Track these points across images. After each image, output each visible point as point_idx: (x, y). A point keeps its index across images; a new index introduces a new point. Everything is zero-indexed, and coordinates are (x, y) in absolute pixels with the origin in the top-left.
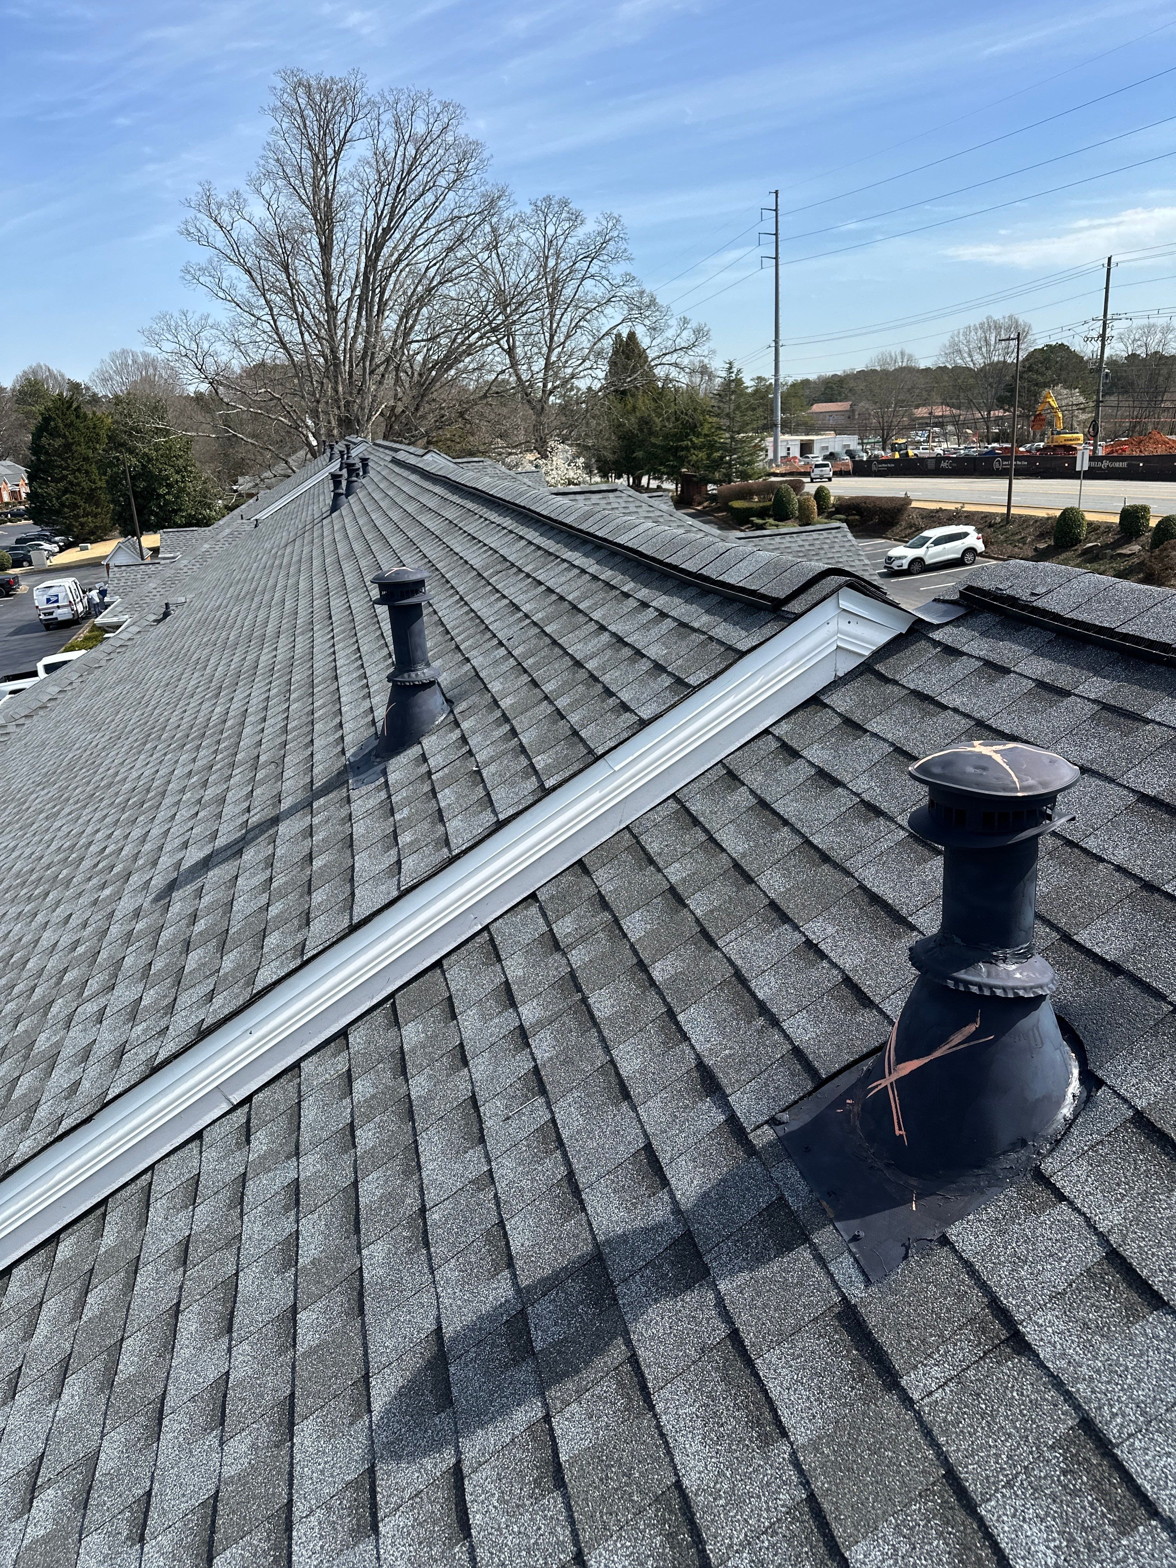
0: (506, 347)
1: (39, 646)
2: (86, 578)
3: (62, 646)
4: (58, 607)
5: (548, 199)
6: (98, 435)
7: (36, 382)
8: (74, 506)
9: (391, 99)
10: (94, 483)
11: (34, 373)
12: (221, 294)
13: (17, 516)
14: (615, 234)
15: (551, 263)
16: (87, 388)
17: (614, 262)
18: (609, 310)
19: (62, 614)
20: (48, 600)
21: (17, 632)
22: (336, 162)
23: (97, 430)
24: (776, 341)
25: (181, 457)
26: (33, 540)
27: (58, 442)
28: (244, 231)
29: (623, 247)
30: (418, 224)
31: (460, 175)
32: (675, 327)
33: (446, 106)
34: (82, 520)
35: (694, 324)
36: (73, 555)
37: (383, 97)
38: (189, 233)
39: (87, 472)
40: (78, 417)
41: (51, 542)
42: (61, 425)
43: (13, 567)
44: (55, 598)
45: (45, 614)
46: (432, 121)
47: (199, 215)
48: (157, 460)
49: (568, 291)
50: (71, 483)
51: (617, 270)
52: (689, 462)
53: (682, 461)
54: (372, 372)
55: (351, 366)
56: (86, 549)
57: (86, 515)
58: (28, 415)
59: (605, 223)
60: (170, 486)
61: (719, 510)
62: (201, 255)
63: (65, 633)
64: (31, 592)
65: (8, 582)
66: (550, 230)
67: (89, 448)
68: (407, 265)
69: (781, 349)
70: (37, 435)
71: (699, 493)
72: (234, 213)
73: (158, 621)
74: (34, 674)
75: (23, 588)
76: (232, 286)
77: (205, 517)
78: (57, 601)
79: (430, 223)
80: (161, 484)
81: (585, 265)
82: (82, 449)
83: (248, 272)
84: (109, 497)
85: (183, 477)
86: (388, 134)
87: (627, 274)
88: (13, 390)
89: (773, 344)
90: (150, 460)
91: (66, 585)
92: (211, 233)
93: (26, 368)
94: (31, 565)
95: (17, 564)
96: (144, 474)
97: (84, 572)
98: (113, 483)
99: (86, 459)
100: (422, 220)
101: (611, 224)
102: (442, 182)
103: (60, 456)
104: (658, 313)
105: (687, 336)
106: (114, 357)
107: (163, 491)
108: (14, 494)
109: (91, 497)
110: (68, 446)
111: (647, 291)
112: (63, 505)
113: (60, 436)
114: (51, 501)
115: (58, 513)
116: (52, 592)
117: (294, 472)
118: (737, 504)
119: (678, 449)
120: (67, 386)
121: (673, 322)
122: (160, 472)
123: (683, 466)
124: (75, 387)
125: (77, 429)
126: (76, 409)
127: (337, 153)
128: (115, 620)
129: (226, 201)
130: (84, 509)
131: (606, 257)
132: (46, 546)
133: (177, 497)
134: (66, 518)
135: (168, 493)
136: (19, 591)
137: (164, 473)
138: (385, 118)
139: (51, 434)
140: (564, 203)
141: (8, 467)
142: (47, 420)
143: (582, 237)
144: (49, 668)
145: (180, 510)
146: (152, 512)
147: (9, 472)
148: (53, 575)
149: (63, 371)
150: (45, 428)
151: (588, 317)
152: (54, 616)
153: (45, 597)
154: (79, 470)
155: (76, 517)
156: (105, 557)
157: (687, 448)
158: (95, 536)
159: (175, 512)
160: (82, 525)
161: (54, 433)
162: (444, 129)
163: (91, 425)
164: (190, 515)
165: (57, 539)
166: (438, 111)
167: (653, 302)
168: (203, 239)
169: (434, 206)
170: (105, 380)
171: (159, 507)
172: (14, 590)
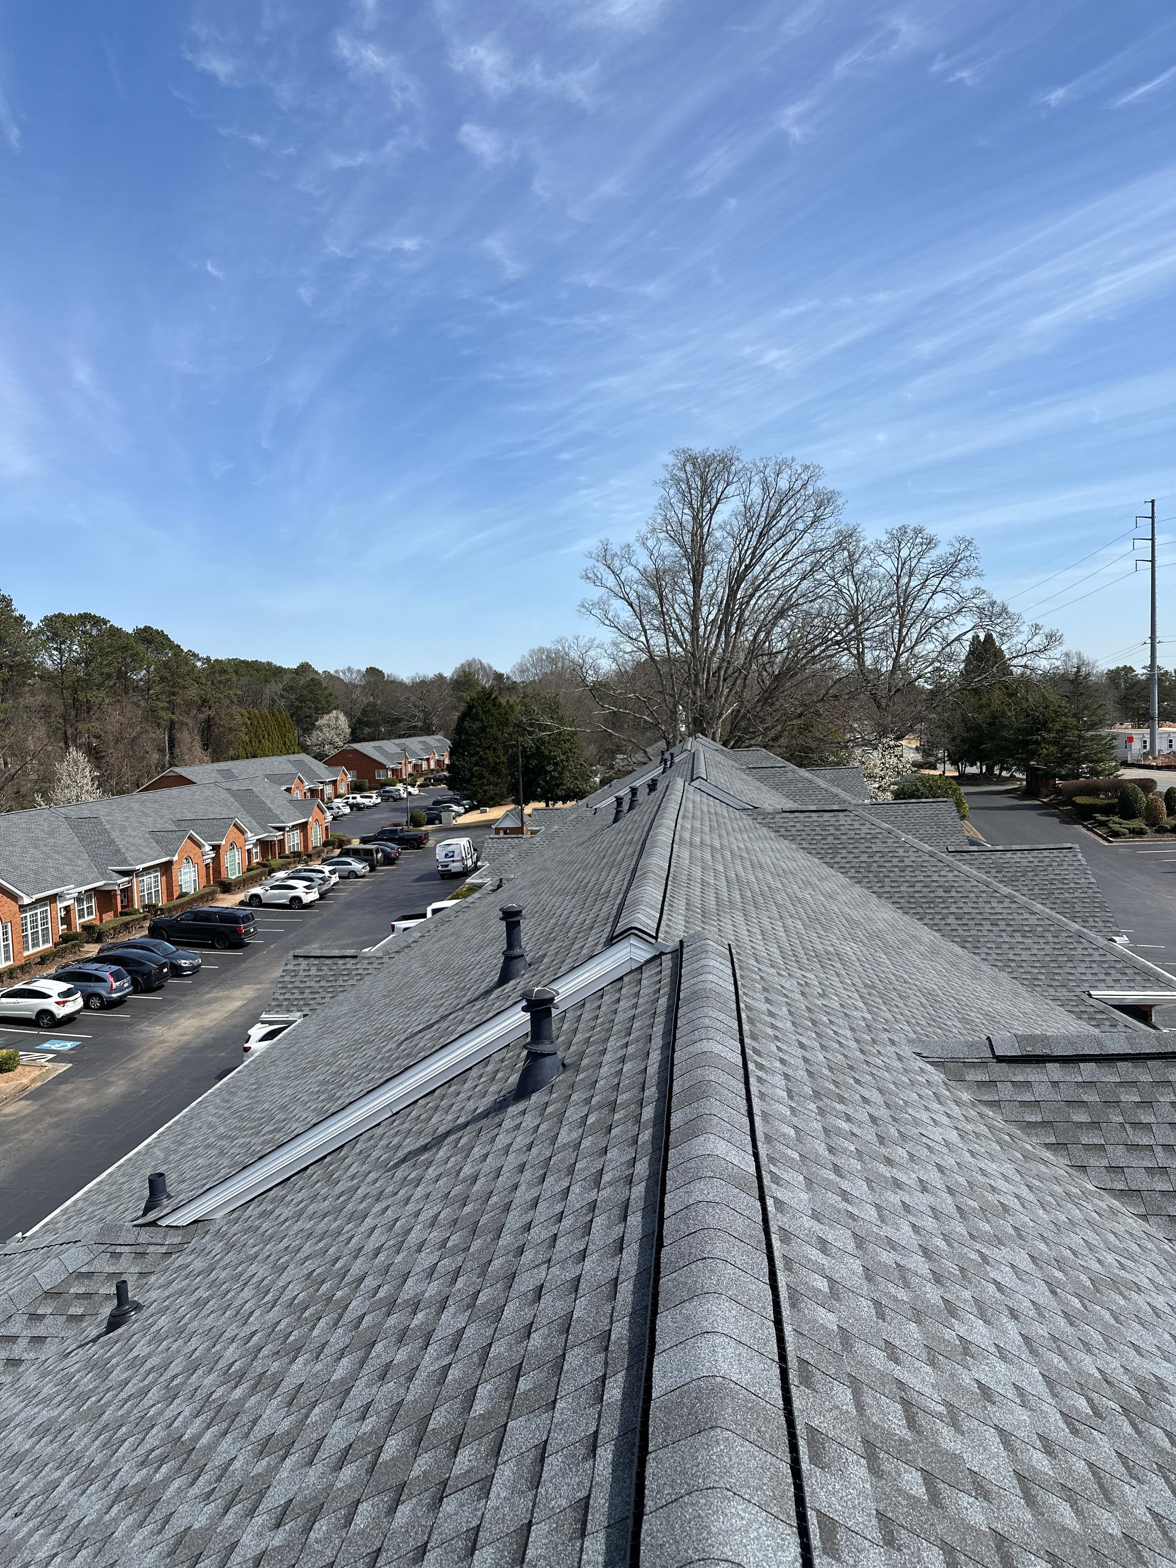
0: (855, 652)
1: (433, 892)
2: (480, 837)
3: (450, 893)
4: (453, 861)
5: (903, 530)
6: (507, 719)
7: (470, 673)
8: (481, 777)
9: (761, 465)
10: (499, 758)
11: (470, 665)
12: (607, 622)
13: (438, 781)
14: (968, 553)
15: (904, 580)
16: (508, 678)
17: (967, 577)
18: (960, 619)
19: (455, 867)
20: (446, 855)
21: (417, 880)
22: (711, 517)
23: (507, 716)
24: (1153, 637)
25: (568, 740)
26: (446, 802)
27: (478, 724)
28: (630, 573)
29: (974, 565)
30: (777, 559)
31: (816, 519)
32: (1026, 633)
33: (807, 468)
34: (485, 788)
35: (1046, 630)
36: (474, 817)
37: (755, 464)
38: (588, 578)
39: (495, 749)
40: (494, 705)
41: (459, 805)
42: (480, 712)
43: (428, 824)
44: (450, 854)
45: (442, 866)
46: (794, 480)
47: (597, 564)
48: (549, 743)
49: (918, 605)
50: (481, 758)
51: (967, 586)
52: (1039, 755)
53: (1032, 754)
54: (725, 680)
55: (708, 675)
56: (485, 812)
57: (489, 784)
58: (460, 699)
59: (958, 545)
60: (556, 764)
61: (1065, 804)
62: (596, 593)
63: (455, 882)
64: (435, 847)
65: (421, 837)
66: (904, 553)
67: (499, 730)
68: (765, 592)
69: (1158, 646)
70: (462, 719)
71: (1047, 786)
72: (624, 562)
73: (493, 891)
74: (424, 916)
75: (431, 843)
76: (616, 616)
77: (581, 791)
78: (453, 856)
79: (789, 557)
80: (549, 764)
81: (936, 581)
82: (494, 731)
83: (631, 604)
84: (507, 772)
85: (568, 757)
86: (756, 493)
87: (977, 588)
88: (451, 679)
89: (1149, 641)
90: (543, 743)
91: (462, 843)
92: (605, 576)
93: (463, 661)
94: (441, 823)
95: (431, 822)
96: (538, 753)
97: (479, 832)
98: (513, 761)
99: (496, 739)
100: (781, 556)
101: (963, 546)
102: (800, 526)
103: (476, 736)
104: (1009, 621)
105: (1039, 640)
106: (532, 653)
107: (550, 768)
108: (439, 763)
109: (495, 770)
110: (483, 729)
111: (998, 602)
112: (473, 775)
113: (478, 720)
114: (464, 772)
115: (468, 781)
116: (451, 848)
117: (651, 760)
118: (1080, 800)
119: (1028, 742)
120: (492, 676)
121: (1025, 628)
122: (550, 752)
123: (1032, 759)
124: (499, 677)
125: (492, 715)
126: (494, 699)
127: (713, 510)
128: (480, 881)
129: (619, 553)
130: (488, 780)
131: (957, 575)
132: (455, 808)
133: (561, 773)
134: (473, 786)
135: (554, 770)
136: (428, 845)
137: (552, 754)
138: (756, 479)
139: (472, 719)
140: (918, 531)
141: (438, 740)
142: (470, 707)
143: (934, 558)
144: (435, 911)
145: (562, 784)
146: (539, 785)
147: (438, 744)
148: (455, 833)
149: (491, 664)
150: (468, 713)
151: (939, 625)
152: (449, 868)
153: (445, 852)
154: (489, 748)
155: (483, 784)
156: (497, 820)
157: (1037, 742)
158: (493, 802)
159: (558, 785)
160: (485, 792)
161: (475, 718)
162: (804, 486)
163: (503, 711)
164: (569, 788)
165: (464, 802)
166: (799, 472)
167: (1004, 610)
168: (597, 581)
169: (792, 544)
170: (522, 672)
171: (546, 781)
172: (424, 844)
